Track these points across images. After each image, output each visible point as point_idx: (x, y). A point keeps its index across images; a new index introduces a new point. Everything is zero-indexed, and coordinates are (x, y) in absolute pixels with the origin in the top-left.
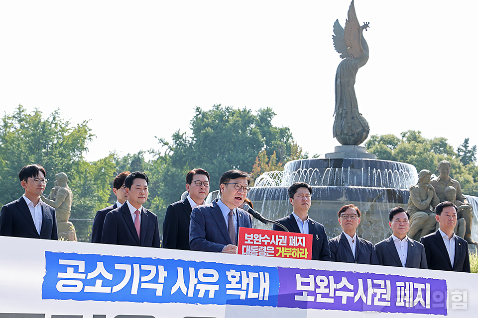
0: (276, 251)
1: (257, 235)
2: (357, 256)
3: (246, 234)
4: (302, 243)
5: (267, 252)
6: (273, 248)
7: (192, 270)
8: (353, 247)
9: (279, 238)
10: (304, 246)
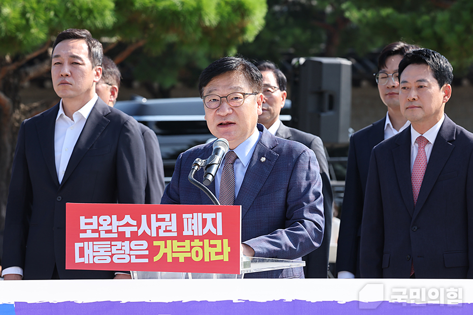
0: (154, 250)
1: (107, 217)
3: (82, 218)
4: (215, 226)
5: (132, 253)
6: (145, 243)
9: (158, 220)
10: (220, 233)
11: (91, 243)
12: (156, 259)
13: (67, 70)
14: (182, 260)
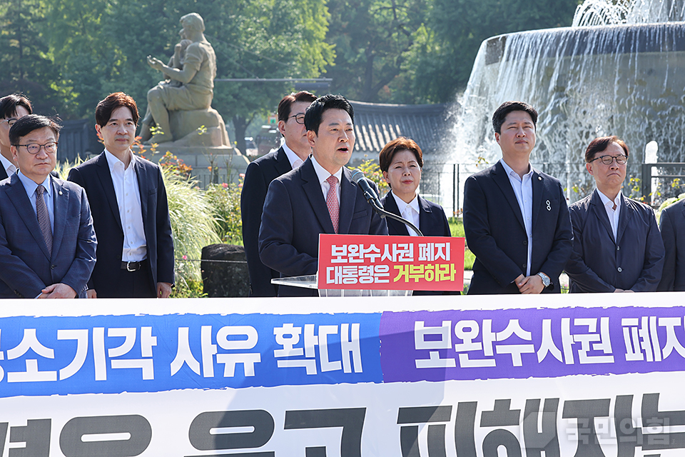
0: (394, 273)
1: (356, 246)
2: (620, 236)
3: (334, 247)
5: (376, 275)
6: (387, 267)
7: (206, 331)
8: (614, 218)
9: (398, 248)
10: (448, 259)
11: (340, 267)
12: (396, 280)
14: (417, 280)
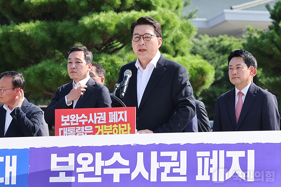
1: (74, 115)
3: (62, 116)
4: (124, 118)
5: (85, 132)
6: (91, 127)
9: (97, 116)
10: (126, 121)
11: (66, 128)
13: (74, 66)
